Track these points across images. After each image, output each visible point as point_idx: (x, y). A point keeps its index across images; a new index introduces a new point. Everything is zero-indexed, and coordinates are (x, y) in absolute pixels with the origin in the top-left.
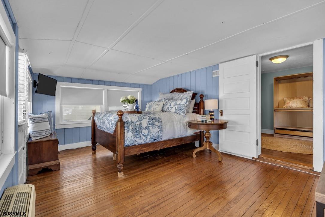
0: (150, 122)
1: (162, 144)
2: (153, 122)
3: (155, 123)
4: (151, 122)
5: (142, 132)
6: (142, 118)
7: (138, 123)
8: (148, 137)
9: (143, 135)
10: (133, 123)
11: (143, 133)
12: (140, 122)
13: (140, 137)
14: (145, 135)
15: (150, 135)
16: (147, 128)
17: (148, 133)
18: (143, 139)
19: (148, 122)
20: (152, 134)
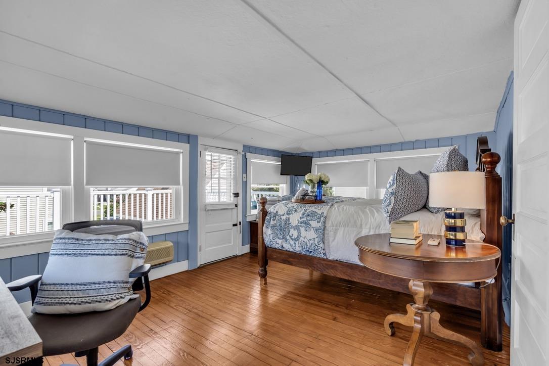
0: (303, 219)
1: (325, 265)
2: (307, 220)
3: (310, 222)
4: (305, 219)
5: (289, 232)
6: (293, 210)
7: (284, 218)
8: (297, 243)
9: (290, 237)
10: (277, 217)
11: (290, 234)
12: (288, 216)
13: (286, 240)
14: (293, 238)
15: (300, 240)
16: (297, 228)
17: (298, 237)
18: (289, 244)
19: (301, 218)
20: (303, 239)
